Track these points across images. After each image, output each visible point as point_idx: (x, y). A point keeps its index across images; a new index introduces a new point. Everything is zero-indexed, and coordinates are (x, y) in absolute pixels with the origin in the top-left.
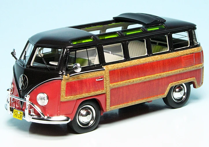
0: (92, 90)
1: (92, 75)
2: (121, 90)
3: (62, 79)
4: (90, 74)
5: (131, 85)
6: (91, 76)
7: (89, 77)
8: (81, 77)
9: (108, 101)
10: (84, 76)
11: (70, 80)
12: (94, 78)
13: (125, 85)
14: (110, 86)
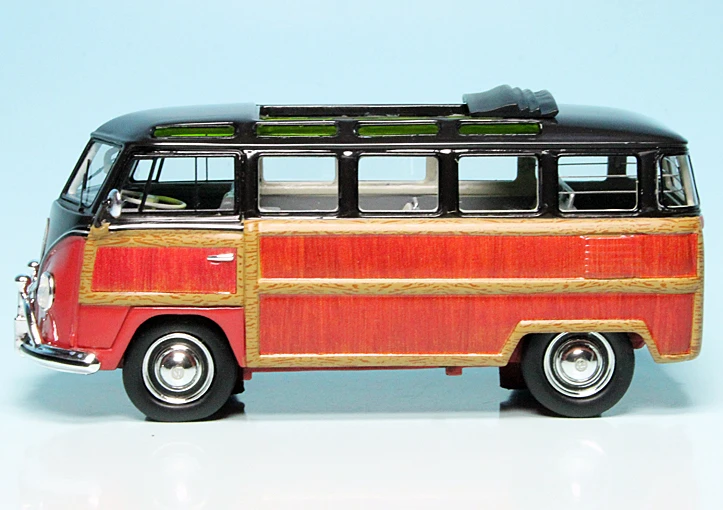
0: (188, 285)
1: (194, 239)
2: (306, 306)
3: (86, 235)
4: (184, 236)
5: (349, 299)
6: (189, 240)
7: (179, 244)
8: (152, 238)
9: (252, 334)
10: (163, 238)
11: (111, 242)
12: (198, 250)
13: (319, 291)
14: (257, 287)
